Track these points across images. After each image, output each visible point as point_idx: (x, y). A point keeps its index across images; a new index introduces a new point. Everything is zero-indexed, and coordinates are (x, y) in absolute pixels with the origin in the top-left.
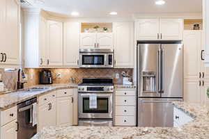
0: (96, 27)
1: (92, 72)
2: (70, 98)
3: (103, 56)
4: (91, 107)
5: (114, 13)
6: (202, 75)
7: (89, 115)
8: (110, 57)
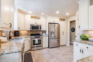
0: (35, 18)
1: (35, 32)
2: (28, 41)
3: (38, 27)
4: (36, 43)
5: (43, 14)
6: (63, 32)
7: (35, 46)
8: (40, 27)
